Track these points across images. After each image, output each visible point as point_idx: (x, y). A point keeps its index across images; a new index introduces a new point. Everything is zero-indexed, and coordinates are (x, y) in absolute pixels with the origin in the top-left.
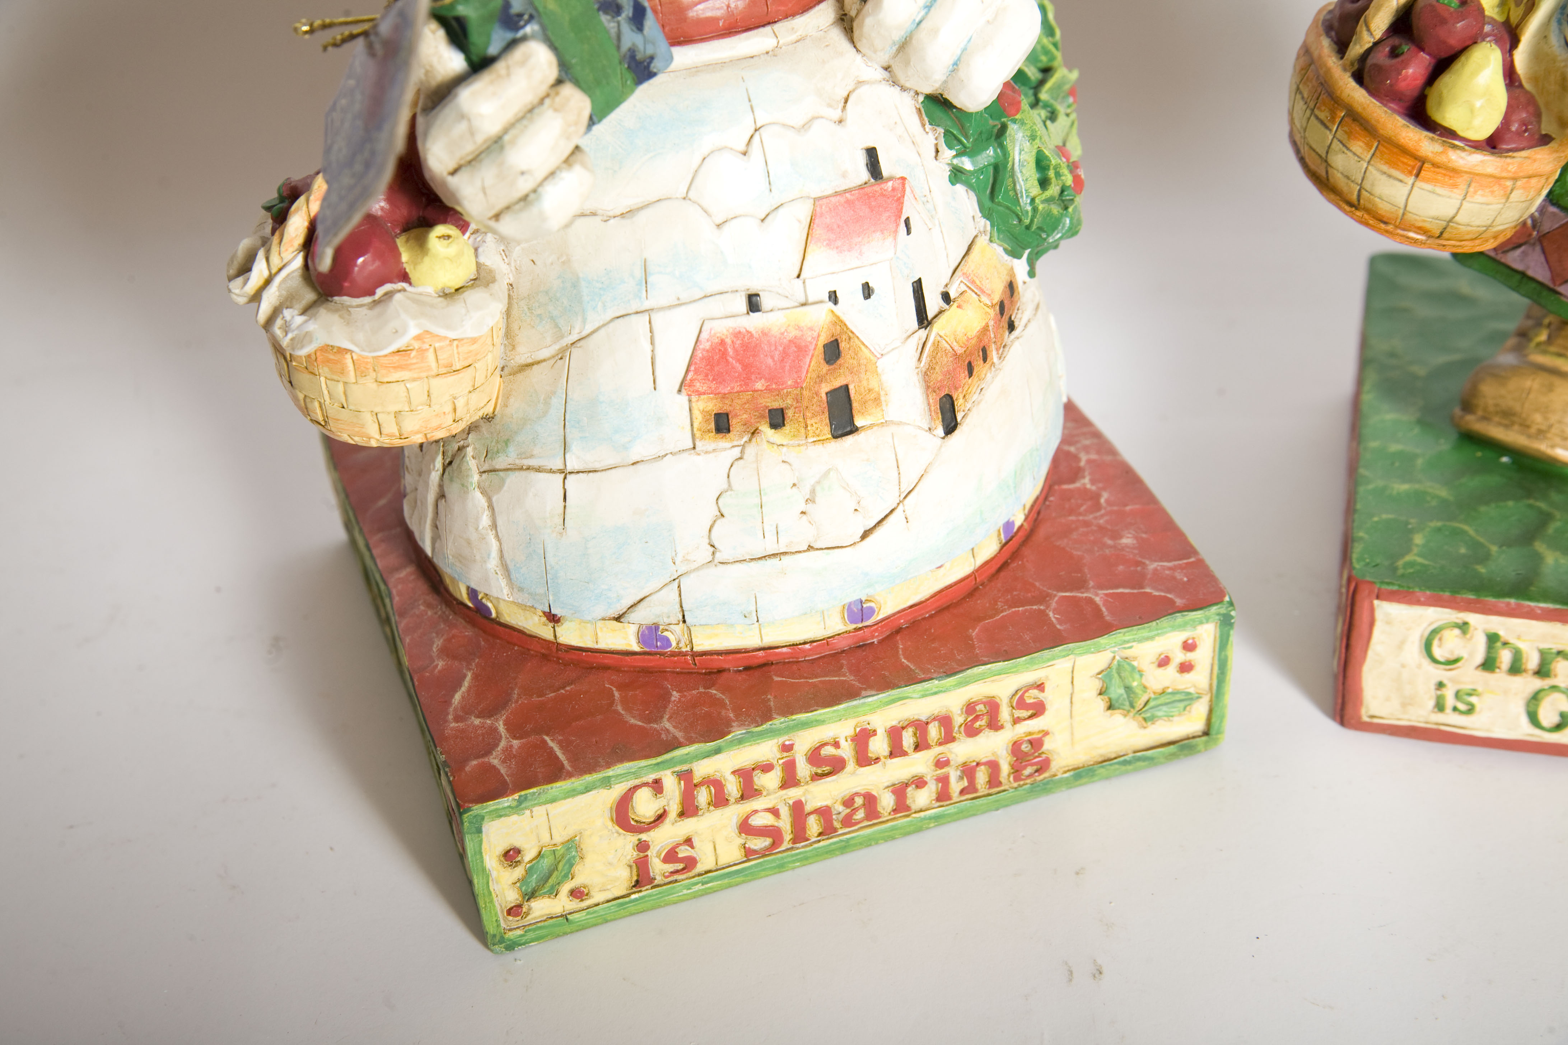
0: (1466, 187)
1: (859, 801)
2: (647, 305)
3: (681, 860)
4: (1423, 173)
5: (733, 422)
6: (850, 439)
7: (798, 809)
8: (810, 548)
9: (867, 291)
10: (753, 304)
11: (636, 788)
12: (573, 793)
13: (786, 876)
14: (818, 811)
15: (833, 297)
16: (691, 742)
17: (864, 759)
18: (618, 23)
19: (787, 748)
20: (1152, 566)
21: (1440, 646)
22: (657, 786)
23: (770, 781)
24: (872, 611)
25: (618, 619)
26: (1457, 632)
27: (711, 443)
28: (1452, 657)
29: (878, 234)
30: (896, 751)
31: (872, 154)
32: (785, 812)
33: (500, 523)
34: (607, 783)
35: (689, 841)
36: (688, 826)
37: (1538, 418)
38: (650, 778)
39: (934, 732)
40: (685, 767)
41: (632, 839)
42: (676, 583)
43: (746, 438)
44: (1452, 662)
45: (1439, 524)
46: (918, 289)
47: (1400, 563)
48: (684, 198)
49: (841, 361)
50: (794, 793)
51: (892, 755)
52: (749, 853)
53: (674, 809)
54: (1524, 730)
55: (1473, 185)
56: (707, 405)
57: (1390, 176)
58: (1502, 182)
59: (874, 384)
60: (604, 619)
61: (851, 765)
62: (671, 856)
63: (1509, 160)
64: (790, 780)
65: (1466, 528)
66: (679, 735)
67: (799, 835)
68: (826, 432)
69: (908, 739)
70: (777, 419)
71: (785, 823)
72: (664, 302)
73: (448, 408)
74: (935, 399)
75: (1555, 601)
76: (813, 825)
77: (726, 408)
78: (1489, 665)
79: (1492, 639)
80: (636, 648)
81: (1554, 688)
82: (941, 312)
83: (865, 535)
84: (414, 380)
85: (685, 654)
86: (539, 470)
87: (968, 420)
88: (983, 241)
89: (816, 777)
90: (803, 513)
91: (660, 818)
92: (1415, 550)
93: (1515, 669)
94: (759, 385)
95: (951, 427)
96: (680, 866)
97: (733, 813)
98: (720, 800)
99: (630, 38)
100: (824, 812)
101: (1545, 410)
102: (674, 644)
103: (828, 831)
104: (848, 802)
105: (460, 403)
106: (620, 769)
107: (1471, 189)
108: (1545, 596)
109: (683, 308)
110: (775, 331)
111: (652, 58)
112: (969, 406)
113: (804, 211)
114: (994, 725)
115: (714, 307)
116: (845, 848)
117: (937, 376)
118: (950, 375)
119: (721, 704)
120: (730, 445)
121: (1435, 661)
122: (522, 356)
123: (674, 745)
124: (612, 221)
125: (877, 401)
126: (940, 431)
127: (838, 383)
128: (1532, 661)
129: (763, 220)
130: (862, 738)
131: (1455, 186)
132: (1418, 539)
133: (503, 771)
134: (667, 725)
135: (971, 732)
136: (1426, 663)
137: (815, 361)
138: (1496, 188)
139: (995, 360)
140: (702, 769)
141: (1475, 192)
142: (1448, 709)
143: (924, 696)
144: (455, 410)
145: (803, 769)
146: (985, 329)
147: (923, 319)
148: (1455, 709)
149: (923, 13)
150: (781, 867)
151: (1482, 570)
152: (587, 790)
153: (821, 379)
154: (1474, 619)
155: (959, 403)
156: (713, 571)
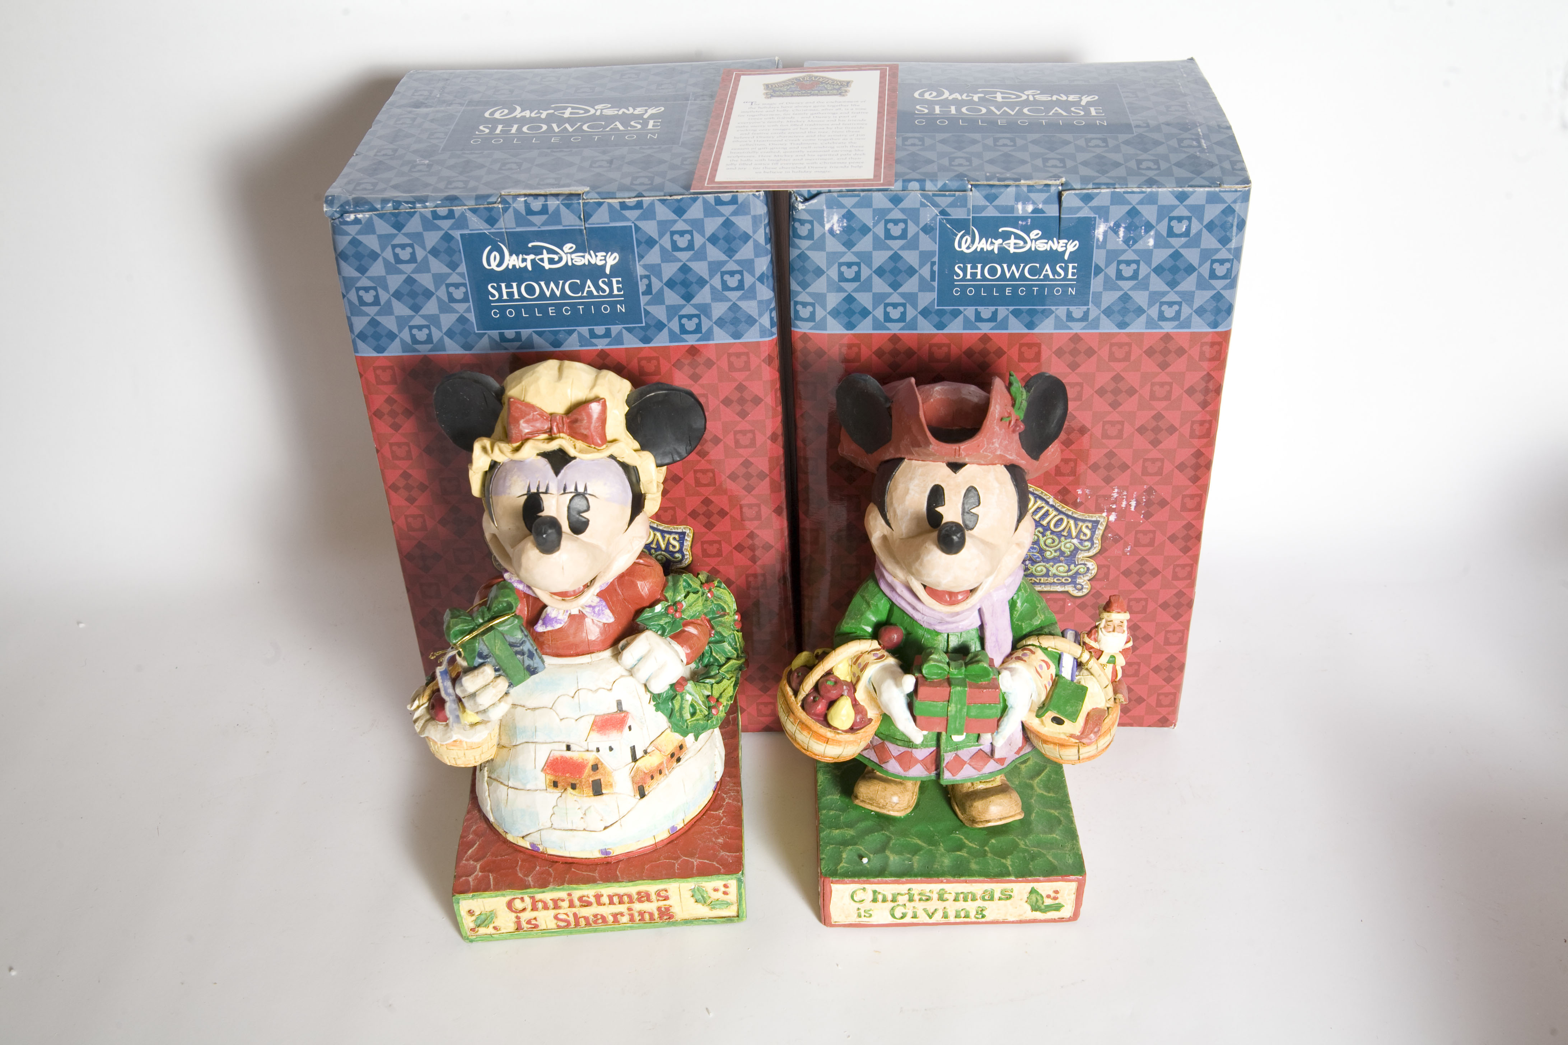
1: (599, 917)
3: (533, 924)
6: (599, 797)
7: (575, 915)
8: (584, 830)
9: (611, 749)
10: (568, 748)
11: (514, 899)
12: (492, 897)
13: (573, 937)
14: (585, 917)
15: (598, 750)
16: (534, 887)
17: (599, 903)
19: (569, 895)
20: (723, 853)
21: (856, 897)
22: (522, 899)
23: (565, 904)
26: (861, 891)
27: (551, 789)
28: (861, 900)
30: (611, 903)
31: (619, 703)
32: (571, 916)
34: (504, 895)
35: (535, 919)
36: (535, 914)
38: (520, 896)
39: (626, 899)
40: (533, 895)
41: (514, 915)
46: (633, 749)
50: (574, 910)
52: (559, 927)
53: (530, 907)
54: (890, 920)
56: (551, 778)
59: (611, 780)
61: (595, 904)
62: (529, 922)
64: (572, 905)
66: (533, 883)
67: (577, 924)
68: (591, 794)
69: (616, 899)
70: (574, 787)
71: (571, 919)
72: (540, 741)
73: (472, 758)
76: (582, 922)
81: (899, 905)
83: (606, 828)
84: (461, 750)
86: (502, 783)
88: (669, 730)
89: (582, 906)
91: (524, 910)
92: (843, 860)
94: (567, 775)
95: (642, 795)
96: (533, 926)
97: (552, 913)
98: (546, 907)
99: (528, 662)
100: (586, 918)
103: (588, 924)
104: (595, 916)
105: (477, 758)
106: (508, 892)
111: (537, 667)
113: (591, 719)
114: (649, 900)
116: (595, 931)
117: (638, 779)
118: (643, 779)
119: (550, 875)
123: (528, 887)
125: (611, 785)
127: (596, 778)
130: (598, 897)
132: (844, 855)
133: (471, 883)
134: (530, 879)
135: (640, 900)
136: (852, 902)
137: (588, 770)
139: (667, 772)
140: (539, 897)
142: (863, 917)
143: (621, 887)
145: (577, 903)
146: (662, 763)
147: (635, 759)
150: (571, 933)
152: (496, 896)
153: (590, 776)
154: (867, 886)
155: (646, 788)
156: (551, 831)
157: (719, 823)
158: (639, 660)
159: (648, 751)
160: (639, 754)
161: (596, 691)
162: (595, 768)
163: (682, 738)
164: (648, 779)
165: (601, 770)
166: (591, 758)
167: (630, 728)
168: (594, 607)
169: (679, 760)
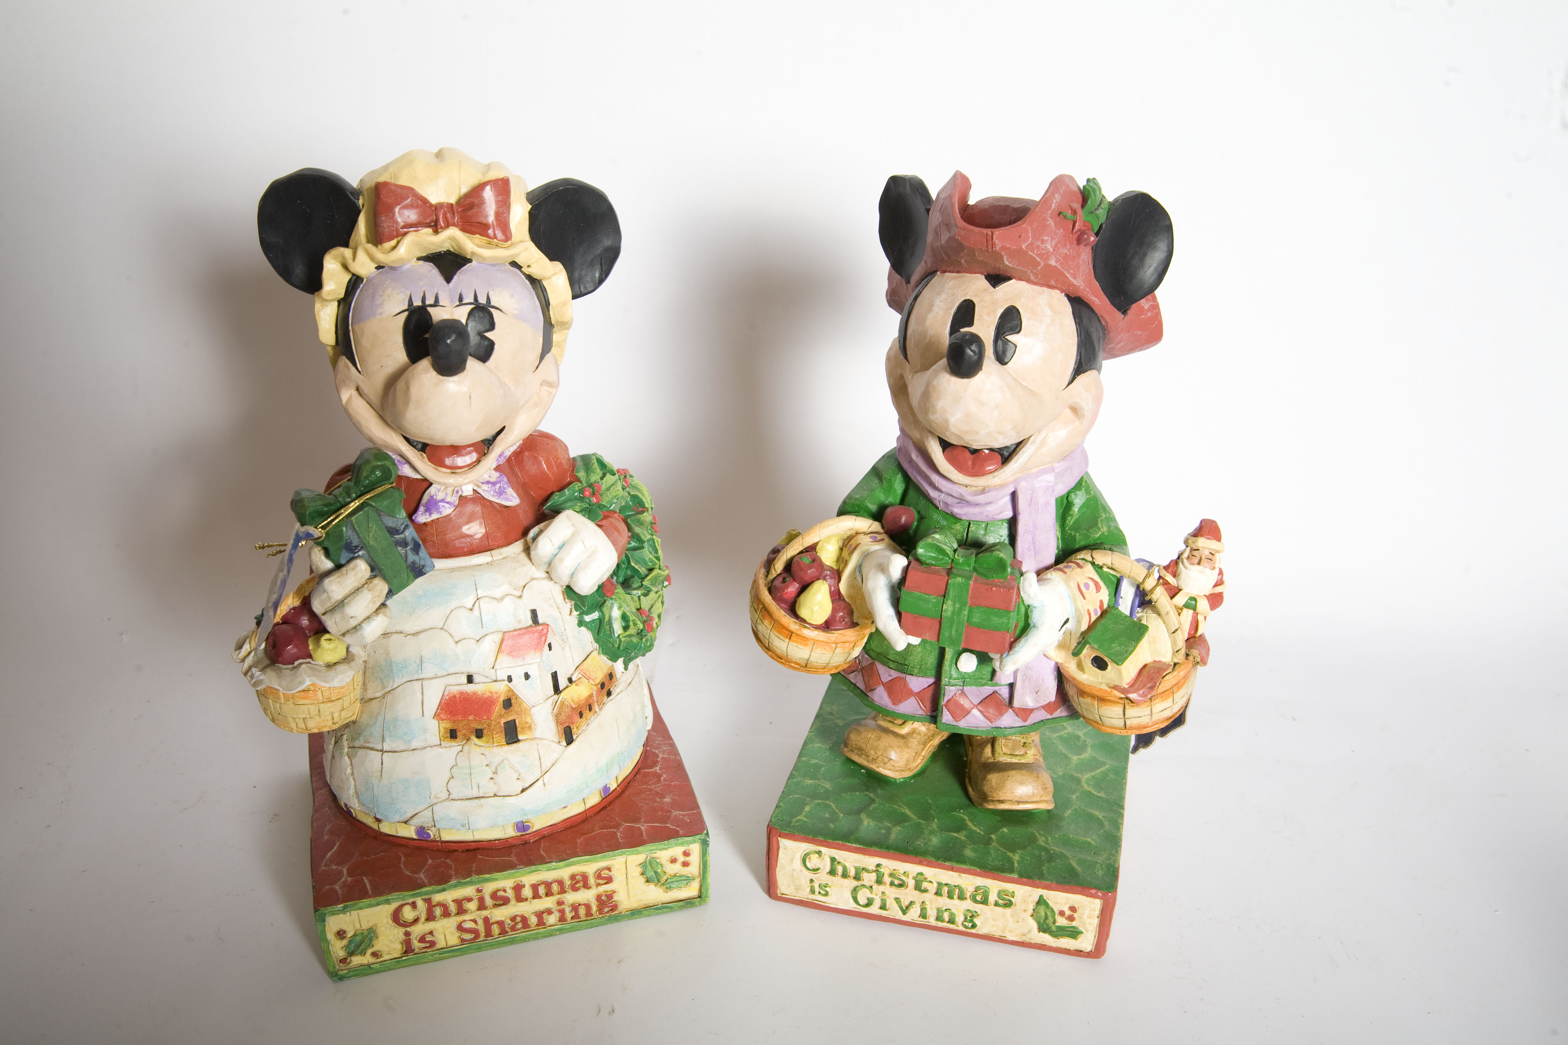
0: (812, 646)
1: (518, 919)
2: (421, 676)
3: (428, 942)
4: (792, 638)
5: (459, 734)
6: (515, 745)
7: (486, 920)
8: (495, 795)
9: (527, 676)
10: (470, 679)
11: (403, 905)
12: (371, 906)
13: (482, 954)
14: (498, 922)
15: (510, 679)
16: (430, 884)
17: (520, 899)
18: (406, 550)
19: (479, 891)
20: (675, 813)
21: (810, 862)
22: (414, 905)
23: (472, 906)
24: (529, 827)
25: (406, 822)
26: (816, 855)
27: (447, 743)
28: (816, 868)
30: (536, 896)
31: (534, 613)
32: (480, 922)
33: (355, 773)
34: (388, 902)
35: (431, 933)
36: (430, 926)
37: (872, 752)
38: (411, 901)
39: (555, 888)
40: (427, 897)
41: (402, 930)
42: (431, 808)
43: (464, 742)
44: (816, 870)
45: (820, 801)
46: (555, 676)
47: (794, 820)
48: (441, 629)
49: (512, 708)
50: (485, 913)
51: (534, 898)
52: (463, 941)
53: (423, 917)
54: (851, 905)
55: (815, 645)
56: (447, 725)
57: (779, 638)
58: (830, 644)
59: (529, 720)
60: (399, 822)
61: (513, 901)
62: (422, 939)
63: (831, 635)
64: (482, 906)
65: (832, 804)
66: (426, 881)
67: (489, 933)
68: (503, 741)
69: (542, 890)
70: (479, 734)
71: (481, 928)
72: (429, 676)
73: (329, 718)
74: (561, 728)
75: (860, 843)
76: (496, 930)
77: (455, 727)
78: (832, 872)
79: (833, 860)
80: (415, 837)
81: (863, 886)
82: (567, 687)
83: (523, 791)
84: (311, 704)
85: (438, 841)
86: (372, 749)
87: (579, 739)
88: (595, 653)
89: (496, 906)
90: (491, 778)
91: (416, 921)
92: (804, 814)
93: (845, 875)
94: (470, 718)
95: (570, 741)
96: (428, 945)
97: (453, 921)
98: (446, 914)
99: (412, 557)
100: (501, 924)
101: (876, 749)
102: (432, 836)
103: (503, 932)
104: (513, 919)
105: (336, 715)
106: (395, 895)
107: (814, 647)
108: (857, 841)
109: (437, 679)
110: (479, 693)
111: (424, 566)
112: (579, 732)
113: (498, 637)
114: (586, 886)
115: (452, 680)
116: (513, 942)
117: (563, 717)
118: (570, 717)
119: (449, 867)
120: (457, 744)
121: (808, 869)
122: (370, 694)
123: (422, 885)
124: (408, 637)
125: (530, 728)
126: (564, 743)
127: (510, 719)
128: (852, 873)
129: (478, 641)
130: (518, 888)
131: (806, 645)
132: (807, 809)
133: (339, 893)
134: (422, 876)
135: (575, 889)
136: (804, 869)
137: (498, 708)
138: (827, 647)
139: (597, 709)
140: (438, 898)
141: (817, 648)
142: (817, 893)
143: (548, 870)
144: (333, 718)
145: (489, 901)
146: (591, 696)
147: (557, 690)
148: (819, 893)
149: (557, 551)
150: (479, 949)
151: (832, 826)
152: (378, 904)
153: (501, 716)
154: (824, 850)
155: (574, 730)
156: (448, 803)
157: (659, 781)
158: (560, 548)
159: (574, 679)
160: (563, 682)
162: (508, 704)
164: (576, 717)
165: (515, 707)
166: (501, 689)
167: (550, 646)
169: (609, 694)
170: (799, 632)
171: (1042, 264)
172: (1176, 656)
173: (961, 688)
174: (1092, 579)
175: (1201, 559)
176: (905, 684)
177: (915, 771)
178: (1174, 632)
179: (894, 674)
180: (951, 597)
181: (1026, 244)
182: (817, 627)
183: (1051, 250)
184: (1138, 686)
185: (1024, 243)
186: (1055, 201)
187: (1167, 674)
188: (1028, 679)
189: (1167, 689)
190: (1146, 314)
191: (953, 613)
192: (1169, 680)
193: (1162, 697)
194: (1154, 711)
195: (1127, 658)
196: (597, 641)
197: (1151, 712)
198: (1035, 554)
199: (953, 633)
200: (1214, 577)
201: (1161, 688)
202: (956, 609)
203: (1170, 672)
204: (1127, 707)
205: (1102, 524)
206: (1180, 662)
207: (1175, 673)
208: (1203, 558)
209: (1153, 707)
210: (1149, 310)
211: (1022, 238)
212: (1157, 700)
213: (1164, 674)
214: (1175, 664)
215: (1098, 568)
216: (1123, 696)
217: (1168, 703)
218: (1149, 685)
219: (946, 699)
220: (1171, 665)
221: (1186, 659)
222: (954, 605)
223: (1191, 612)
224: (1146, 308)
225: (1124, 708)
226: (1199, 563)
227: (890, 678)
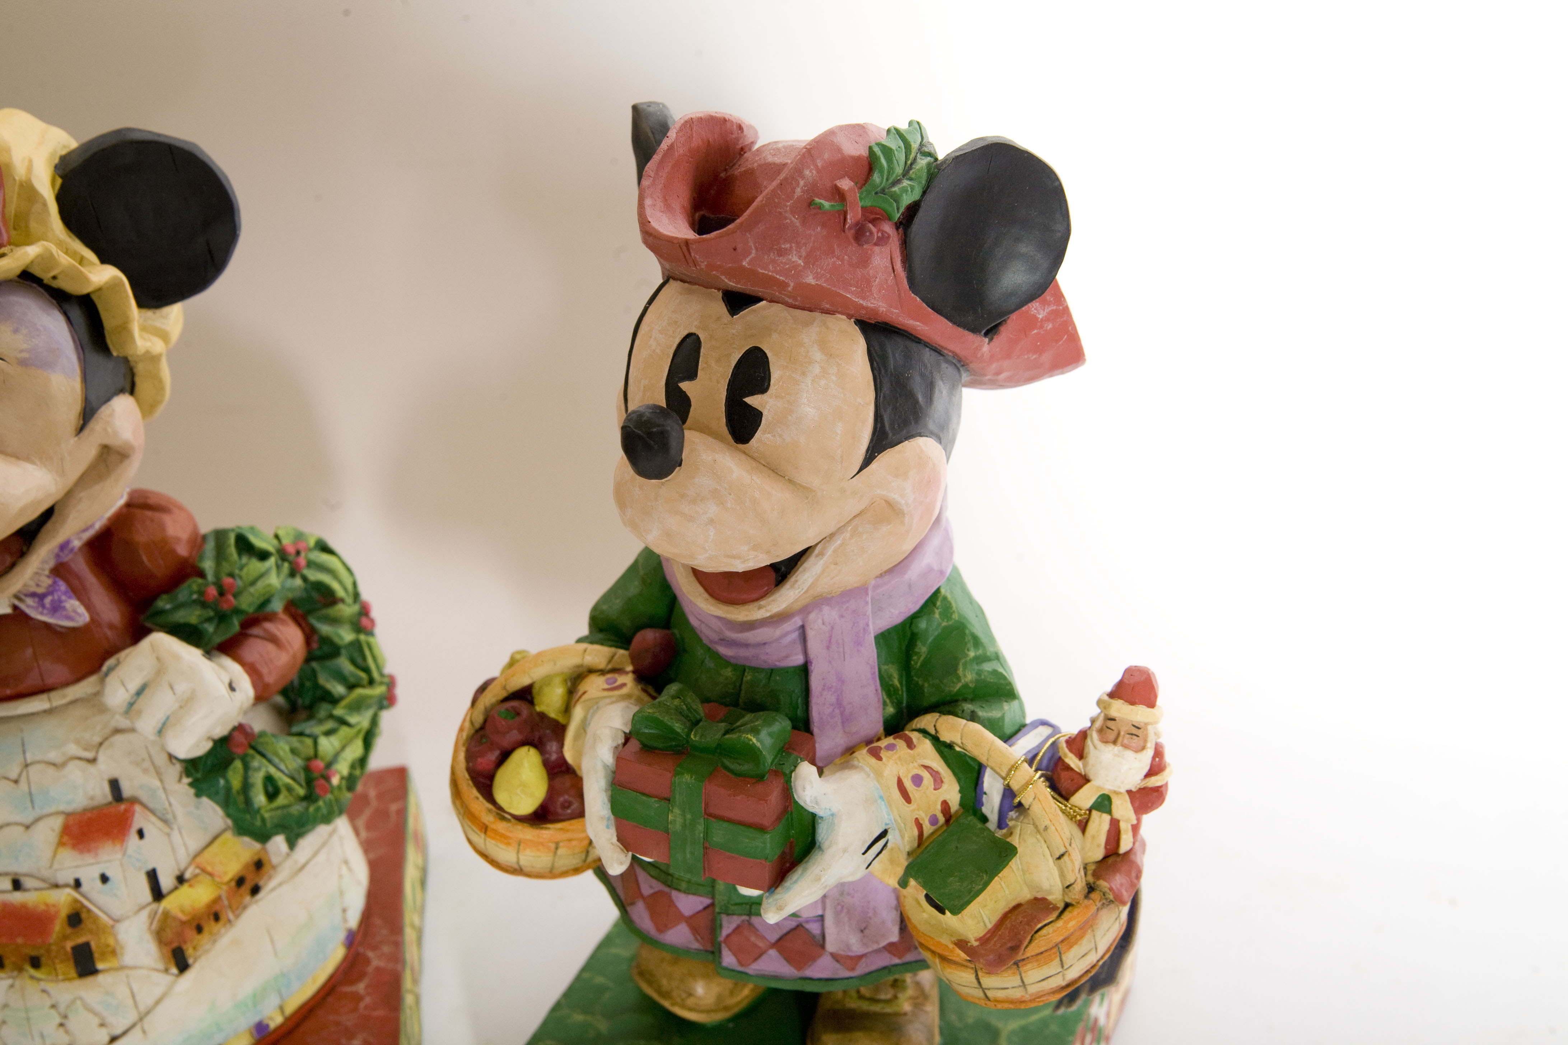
0: (516, 845)
4: (488, 833)
9: (104, 879)
10: (17, 885)
15: (78, 884)
29: (110, 842)
31: (114, 785)
46: (152, 876)
49: (82, 926)
55: (521, 845)
57: (474, 831)
58: (544, 844)
59: (111, 941)
63: (543, 832)
68: (73, 973)
70: (36, 963)
74: (167, 951)
88: (228, 835)
107: (521, 848)
110: (30, 905)
113: (57, 823)
117: (169, 934)
118: (180, 935)
125: (114, 953)
126: (174, 970)
127: (81, 940)
131: (508, 844)
138: (540, 847)
141: (525, 849)
147: (158, 894)
149: (135, 698)
153: (65, 937)
155: (189, 951)
157: (355, 1010)
158: (139, 693)
159: (187, 875)
160: (166, 881)
161: (63, 765)
162: (75, 919)
163: (257, 846)
164: (191, 933)
165: (88, 924)
166: (63, 898)
167: (141, 834)
168: (41, 597)
169: (255, 890)
170: (494, 826)
171: (792, 284)
172: (1067, 894)
173: (746, 918)
174: (926, 767)
175: (1118, 735)
176: (671, 903)
177: (736, 1010)
178: (1059, 858)
179: (658, 886)
180: (677, 803)
181: (748, 260)
182: (520, 819)
183: (801, 262)
184: (994, 945)
185: (745, 257)
186: (802, 183)
187: (1045, 925)
188: (845, 910)
189: (1043, 949)
190: (1041, 327)
191: (684, 826)
192: (1051, 934)
193: (1037, 961)
194: (1026, 981)
195: (969, 902)
196: (228, 815)
197: (1023, 981)
198: (843, 723)
199: (688, 856)
200: (1145, 760)
201: (1032, 951)
202: (688, 822)
203: (1051, 922)
204: (980, 974)
205: (964, 669)
206: (1074, 903)
207: (1060, 923)
208: (1122, 733)
209: (1023, 975)
210: (1047, 319)
211: (739, 250)
212: (1029, 966)
213: (1039, 926)
214: (1067, 906)
215: (944, 748)
216: (968, 958)
217: (1053, 968)
218: (1009, 945)
219: (725, 932)
220: (1058, 908)
221: (1087, 897)
222: (683, 815)
223: (1106, 818)
224: (1040, 316)
225: (977, 975)
226: (1115, 742)
227: (651, 891)
